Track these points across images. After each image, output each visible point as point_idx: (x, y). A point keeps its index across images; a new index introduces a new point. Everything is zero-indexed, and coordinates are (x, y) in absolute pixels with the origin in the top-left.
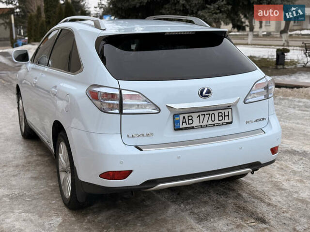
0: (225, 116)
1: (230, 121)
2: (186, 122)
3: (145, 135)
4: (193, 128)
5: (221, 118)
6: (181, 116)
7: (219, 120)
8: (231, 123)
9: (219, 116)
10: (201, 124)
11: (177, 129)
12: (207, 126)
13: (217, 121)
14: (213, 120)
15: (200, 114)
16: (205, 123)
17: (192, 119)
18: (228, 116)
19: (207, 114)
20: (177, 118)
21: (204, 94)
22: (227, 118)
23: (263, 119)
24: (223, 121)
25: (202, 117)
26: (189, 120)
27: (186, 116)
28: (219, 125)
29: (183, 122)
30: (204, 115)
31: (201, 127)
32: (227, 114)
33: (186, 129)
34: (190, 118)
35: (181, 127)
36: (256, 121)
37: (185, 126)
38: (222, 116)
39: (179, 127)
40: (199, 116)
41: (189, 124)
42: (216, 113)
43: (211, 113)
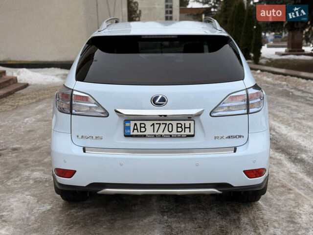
0: (185, 128)
1: (192, 133)
2: (137, 129)
3: (94, 137)
4: (145, 136)
5: (180, 129)
6: (132, 123)
7: (177, 132)
8: (193, 136)
9: (177, 127)
10: (155, 133)
11: (127, 136)
12: (161, 136)
13: (174, 133)
14: (170, 130)
15: (155, 122)
16: (160, 132)
17: (144, 127)
18: (190, 128)
19: (163, 124)
20: (127, 124)
21: (158, 102)
22: (187, 130)
23: (240, 136)
24: (183, 133)
25: (156, 127)
26: (141, 127)
27: (138, 123)
28: (177, 136)
29: (134, 129)
30: (160, 124)
31: (155, 136)
32: (187, 126)
33: (136, 136)
34: (143, 125)
35: (132, 133)
36: (229, 137)
37: (136, 133)
38: (181, 127)
39: (130, 133)
40: (153, 124)
41: (141, 132)
42: (174, 123)
43: (168, 122)
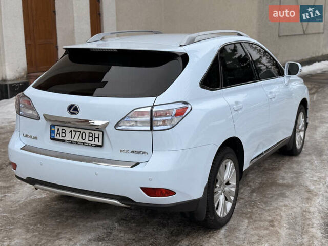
0: (95, 138)
1: (100, 143)
2: (59, 134)
3: (33, 137)
4: (64, 141)
5: (91, 139)
6: (57, 128)
7: (89, 140)
8: (101, 146)
9: (89, 136)
10: (72, 140)
11: (53, 139)
12: (76, 143)
13: (86, 141)
14: (84, 138)
15: (73, 129)
16: (76, 140)
17: (65, 133)
18: (99, 138)
19: (78, 131)
20: (53, 129)
21: (72, 110)
22: (97, 140)
23: (144, 153)
24: (93, 142)
25: (74, 133)
26: (62, 132)
27: (61, 128)
28: (88, 145)
29: (57, 134)
30: (76, 131)
31: (72, 142)
32: (97, 136)
33: (58, 140)
34: (64, 131)
35: (56, 137)
36: (133, 152)
37: (58, 137)
38: (92, 137)
39: (54, 137)
40: (71, 131)
41: (62, 137)
42: (87, 132)
43: (82, 131)
